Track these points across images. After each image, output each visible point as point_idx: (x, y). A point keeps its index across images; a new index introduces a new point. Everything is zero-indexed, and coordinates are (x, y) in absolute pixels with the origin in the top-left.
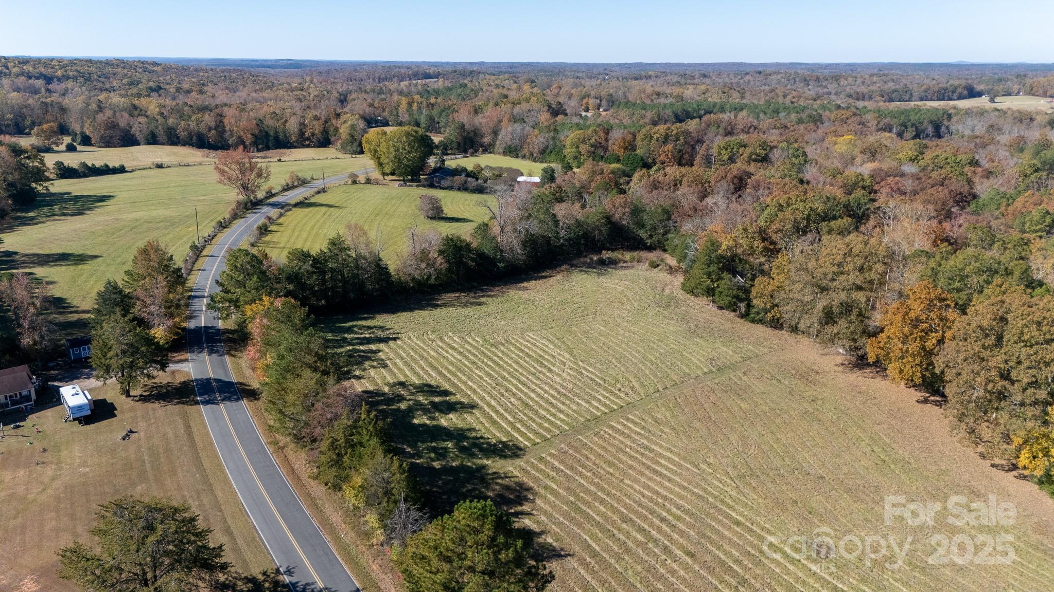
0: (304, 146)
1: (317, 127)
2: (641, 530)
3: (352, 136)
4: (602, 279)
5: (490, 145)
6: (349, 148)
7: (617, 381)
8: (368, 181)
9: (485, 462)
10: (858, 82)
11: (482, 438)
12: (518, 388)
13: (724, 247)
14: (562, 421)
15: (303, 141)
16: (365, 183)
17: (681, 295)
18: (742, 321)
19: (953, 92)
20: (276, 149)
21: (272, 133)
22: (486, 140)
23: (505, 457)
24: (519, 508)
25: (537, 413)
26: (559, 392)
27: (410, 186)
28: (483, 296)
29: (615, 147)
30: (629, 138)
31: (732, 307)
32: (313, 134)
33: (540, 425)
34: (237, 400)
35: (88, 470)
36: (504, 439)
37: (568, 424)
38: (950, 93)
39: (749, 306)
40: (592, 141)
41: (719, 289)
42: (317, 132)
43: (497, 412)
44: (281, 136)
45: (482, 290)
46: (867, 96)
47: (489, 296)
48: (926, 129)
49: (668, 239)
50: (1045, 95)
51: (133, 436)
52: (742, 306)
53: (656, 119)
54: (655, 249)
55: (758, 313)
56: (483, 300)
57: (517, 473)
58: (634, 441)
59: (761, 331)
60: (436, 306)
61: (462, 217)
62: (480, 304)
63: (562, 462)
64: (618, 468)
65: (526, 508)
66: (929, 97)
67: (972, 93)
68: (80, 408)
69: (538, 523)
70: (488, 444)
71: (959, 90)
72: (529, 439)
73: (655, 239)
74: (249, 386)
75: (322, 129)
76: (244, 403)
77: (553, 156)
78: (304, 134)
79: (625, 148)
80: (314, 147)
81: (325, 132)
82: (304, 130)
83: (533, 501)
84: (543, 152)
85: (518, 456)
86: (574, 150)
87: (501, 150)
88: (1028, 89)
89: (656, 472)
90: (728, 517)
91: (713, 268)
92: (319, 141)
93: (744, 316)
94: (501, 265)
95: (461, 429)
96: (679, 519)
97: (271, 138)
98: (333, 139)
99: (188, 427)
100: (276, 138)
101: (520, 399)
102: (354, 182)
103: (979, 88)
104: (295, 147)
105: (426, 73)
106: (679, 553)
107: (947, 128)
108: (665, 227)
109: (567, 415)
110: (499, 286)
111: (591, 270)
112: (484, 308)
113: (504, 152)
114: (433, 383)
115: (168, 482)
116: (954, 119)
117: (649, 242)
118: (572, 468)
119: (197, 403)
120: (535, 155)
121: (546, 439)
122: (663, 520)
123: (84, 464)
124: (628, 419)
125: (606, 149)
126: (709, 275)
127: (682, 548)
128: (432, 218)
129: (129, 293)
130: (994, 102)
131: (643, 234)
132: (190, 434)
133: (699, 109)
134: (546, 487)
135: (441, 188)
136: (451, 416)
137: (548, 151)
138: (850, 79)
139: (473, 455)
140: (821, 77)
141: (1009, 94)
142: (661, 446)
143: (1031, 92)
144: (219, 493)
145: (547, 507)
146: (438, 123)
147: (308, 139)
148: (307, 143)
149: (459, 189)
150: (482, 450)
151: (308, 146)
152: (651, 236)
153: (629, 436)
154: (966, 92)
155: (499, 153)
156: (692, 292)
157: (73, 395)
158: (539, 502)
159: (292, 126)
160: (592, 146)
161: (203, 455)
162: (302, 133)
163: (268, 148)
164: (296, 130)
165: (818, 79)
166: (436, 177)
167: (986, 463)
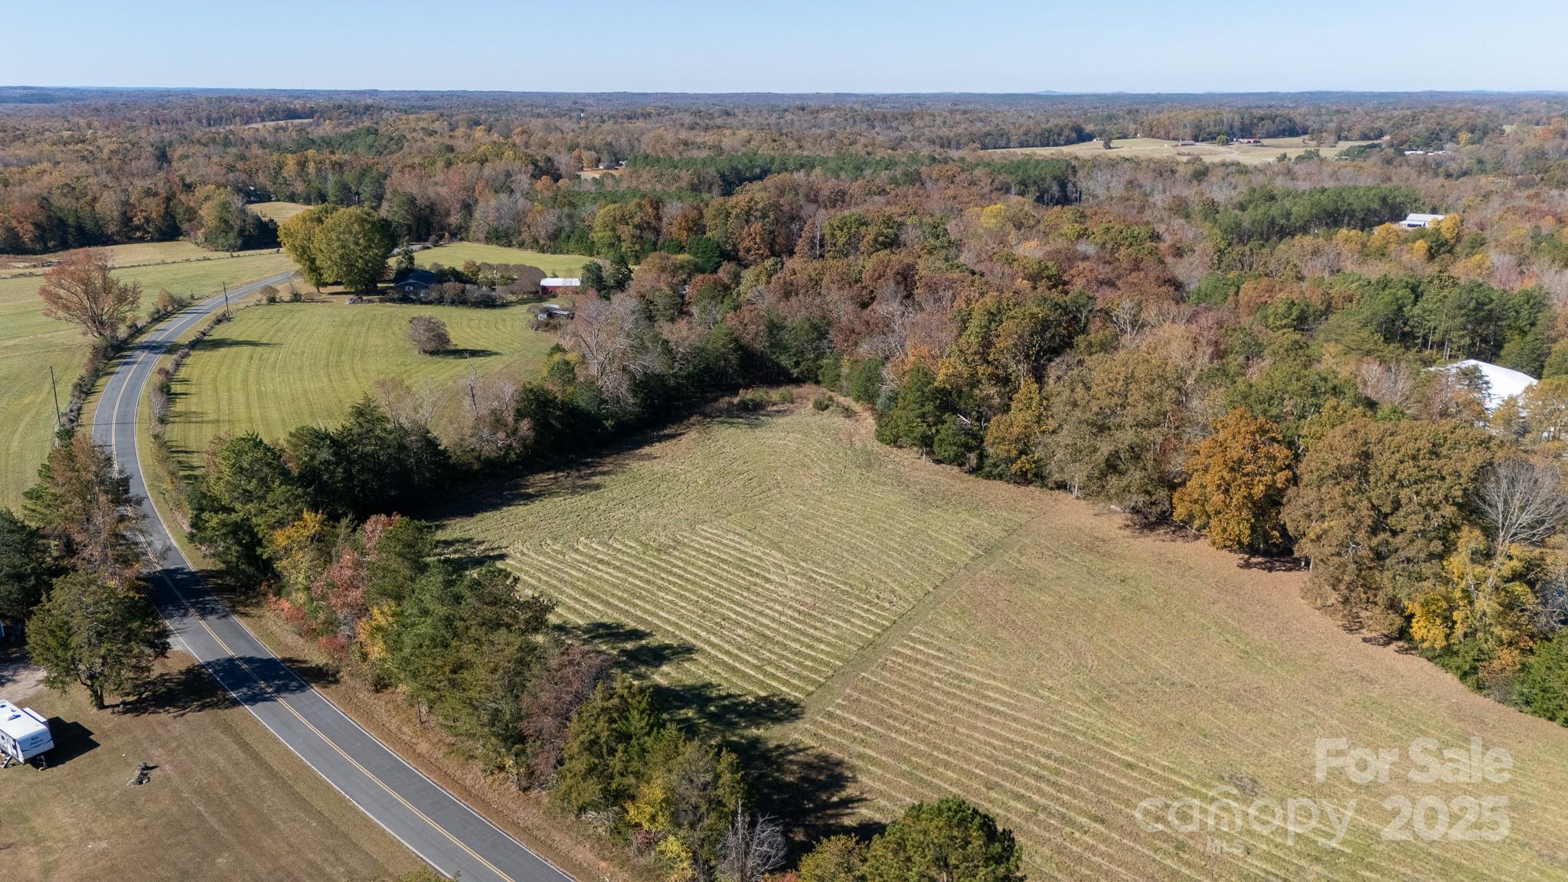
0: (130, 240)
1: (153, 208)
2: (1019, 797)
3: (226, 222)
4: (758, 432)
5: (460, 228)
6: (221, 240)
7: (869, 586)
8: (296, 298)
9: (754, 732)
10: (937, 123)
11: (729, 696)
12: (737, 613)
13: (941, 377)
14: (828, 654)
15: (129, 232)
16: (291, 301)
17: (877, 446)
18: (972, 477)
19: (1059, 135)
20: (81, 246)
21: (71, 221)
22: (454, 219)
23: (778, 720)
24: (844, 794)
25: (785, 647)
26: (800, 612)
27: (370, 301)
28: (593, 474)
29: (674, 229)
30: (694, 214)
31: (958, 461)
32: (147, 220)
33: (800, 664)
34: (301, 688)
35: (104, 844)
36: (763, 694)
37: (837, 658)
38: (1056, 137)
39: (982, 457)
40: (637, 220)
41: (940, 436)
42: (154, 215)
43: (728, 653)
44: (89, 225)
45: (588, 465)
46: (953, 143)
47: (603, 473)
48: (1050, 187)
49: (821, 367)
50: (1167, 137)
51: (153, 774)
52: (973, 457)
53: (696, 181)
54: (804, 382)
55: (995, 465)
56: (597, 480)
57: (809, 742)
58: (937, 670)
59: (1002, 490)
60: (530, 498)
61: (478, 348)
62: (597, 487)
63: (861, 715)
64: (937, 712)
65: (851, 791)
66: (1031, 142)
67: (1083, 137)
68: (34, 739)
69: (879, 809)
70: (744, 703)
71: (1066, 132)
72: (796, 688)
73: (803, 366)
74: (305, 662)
75: (163, 211)
76: (316, 690)
77: (572, 244)
78: (130, 219)
79: (690, 230)
80: (152, 240)
81: (169, 215)
82: (129, 214)
83: (855, 780)
84: (555, 236)
85: (796, 717)
86: (609, 233)
87: (482, 236)
88: (1147, 129)
89: (991, 711)
90: (1113, 758)
91: (929, 407)
92: (159, 230)
93: (975, 471)
94: (608, 423)
95: (693, 688)
96: (1058, 773)
97: (71, 230)
98: (185, 226)
99: (245, 746)
100: (80, 229)
101: (749, 629)
102: (272, 300)
103: (1089, 128)
104: (116, 243)
105: (289, 109)
106: (1084, 820)
107: (1074, 185)
108: (817, 348)
109: (829, 644)
110: (609, 456)
111: (735, 420)
112: (608, 495)
113: (487, 238)
114: (605, 620)
115: (267, 842)
116: (1080, 174)
117: (795, 372)
118: (880, 723)
119: (235, 703)
120: (542, 242)
121: (821, 685)
122: (1038, 777)
123: (90, 835)
124: (913, 639)
125: (658, 232)
126: (923, 416)
127: (1082, 812)
128: (433, 353)
129: (38, 529)
130: (1110, 148)
131: (785, 361)
132: (255, 756)
133: (753, 167)
134: (861, 756)
135: (422, 303)
136: (665, 668)
137: (563, 235)
138: (927, 119)
139: (733, 725)
140: (889, 115)
141: (1125, 137)
142: (978, 673)
143: (1151, 133)
144: (369, 847)
145: (878, 785)
146: (357, 193)
147: (138, 228)
148: (138, 234)
149: (453, 303)
150: (741, 715)
151: (141, 240)
152: (797, 364)
153: (927, 664)
154: (1074, 135)
155: (478, 240)
156: (895, 442)
157: (11, 719)
158: (863, 779)
159: (108, 206)
160: (635, 227)
161: (300, 788)
162: (126, 220)
163: (65, 245)
164: (116, 214)
165: (884, 119)
166: (411, 284)
167: (1356, 638)
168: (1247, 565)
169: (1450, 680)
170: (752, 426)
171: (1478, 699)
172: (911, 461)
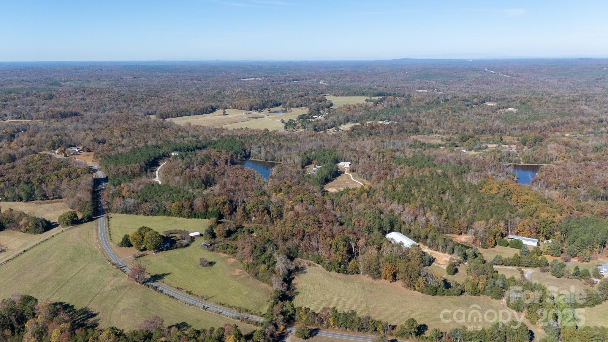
4: (307, 274)
8: (142, 256)
13: (340, 260)
17: (327, 272)
28: (293, 290)
31: (344, 273)
34: (318, 331)
50: (241, 109)
52: (346, 272)
55: (349, 272)
56: (296, 291)
59: (350, 276)
62: (299, 293)
77: (160, 213)
79: (204, 208)
84: (152, 211)
102: (136, 258)
107: (247, 150)
108: (297, 251)
116: (246, 145)
120: (147, 213)
128: (204, 266)
130: (225, 114)
135: (171, 249)
149: (180, 248)
156: (331, 271)
160: (187, 208)
167: (409, 290)
168: (391, 282)
169: (420, 293)
170: (305, 273)
171: (424, 295)
172: (334, 273)
